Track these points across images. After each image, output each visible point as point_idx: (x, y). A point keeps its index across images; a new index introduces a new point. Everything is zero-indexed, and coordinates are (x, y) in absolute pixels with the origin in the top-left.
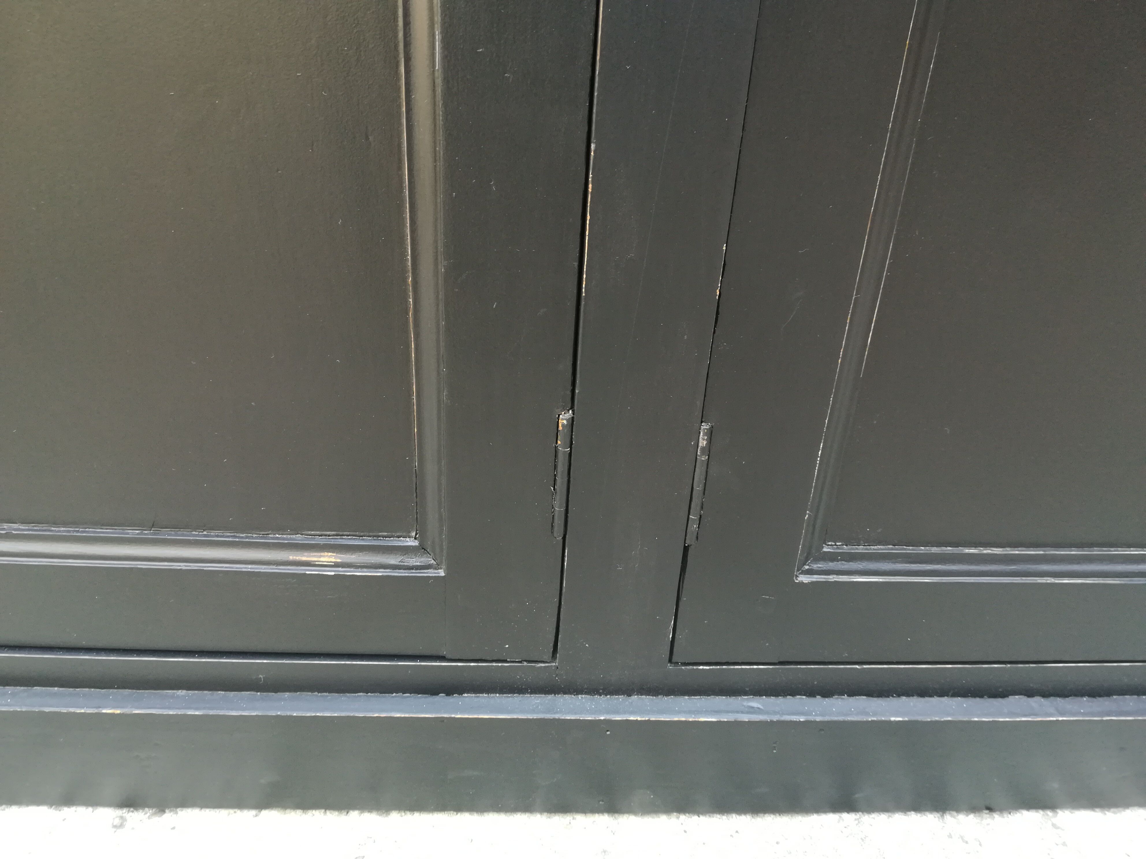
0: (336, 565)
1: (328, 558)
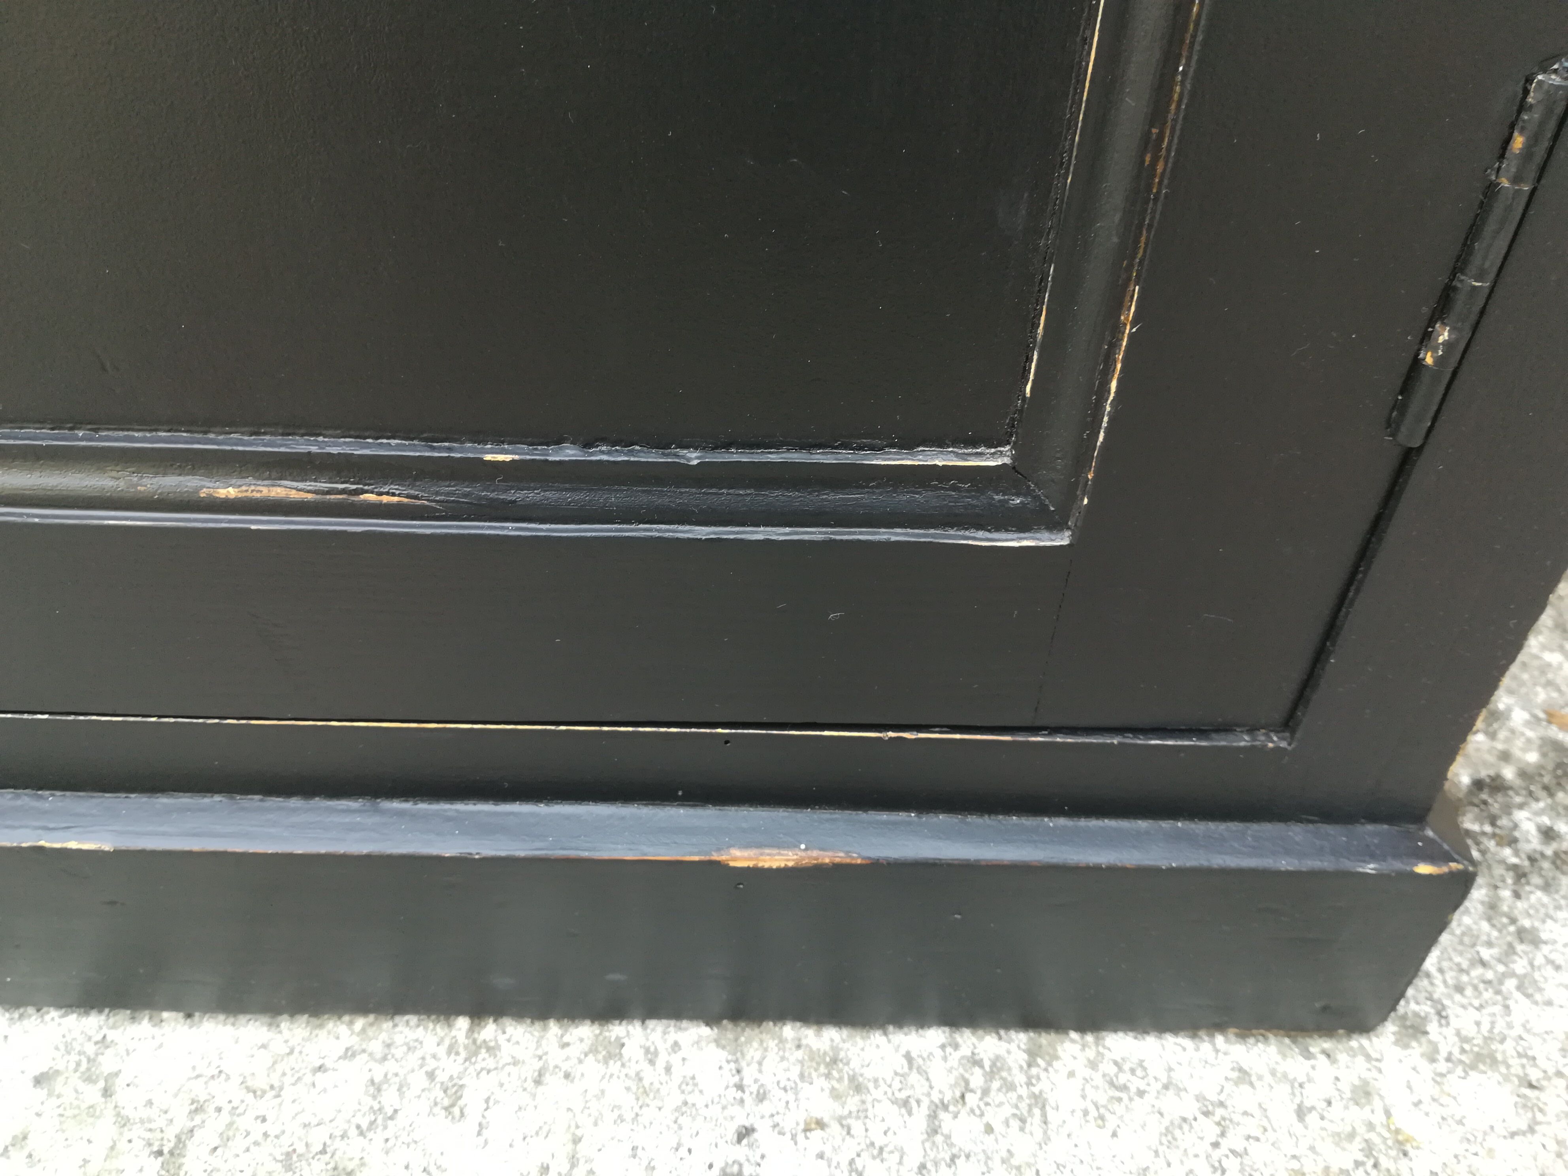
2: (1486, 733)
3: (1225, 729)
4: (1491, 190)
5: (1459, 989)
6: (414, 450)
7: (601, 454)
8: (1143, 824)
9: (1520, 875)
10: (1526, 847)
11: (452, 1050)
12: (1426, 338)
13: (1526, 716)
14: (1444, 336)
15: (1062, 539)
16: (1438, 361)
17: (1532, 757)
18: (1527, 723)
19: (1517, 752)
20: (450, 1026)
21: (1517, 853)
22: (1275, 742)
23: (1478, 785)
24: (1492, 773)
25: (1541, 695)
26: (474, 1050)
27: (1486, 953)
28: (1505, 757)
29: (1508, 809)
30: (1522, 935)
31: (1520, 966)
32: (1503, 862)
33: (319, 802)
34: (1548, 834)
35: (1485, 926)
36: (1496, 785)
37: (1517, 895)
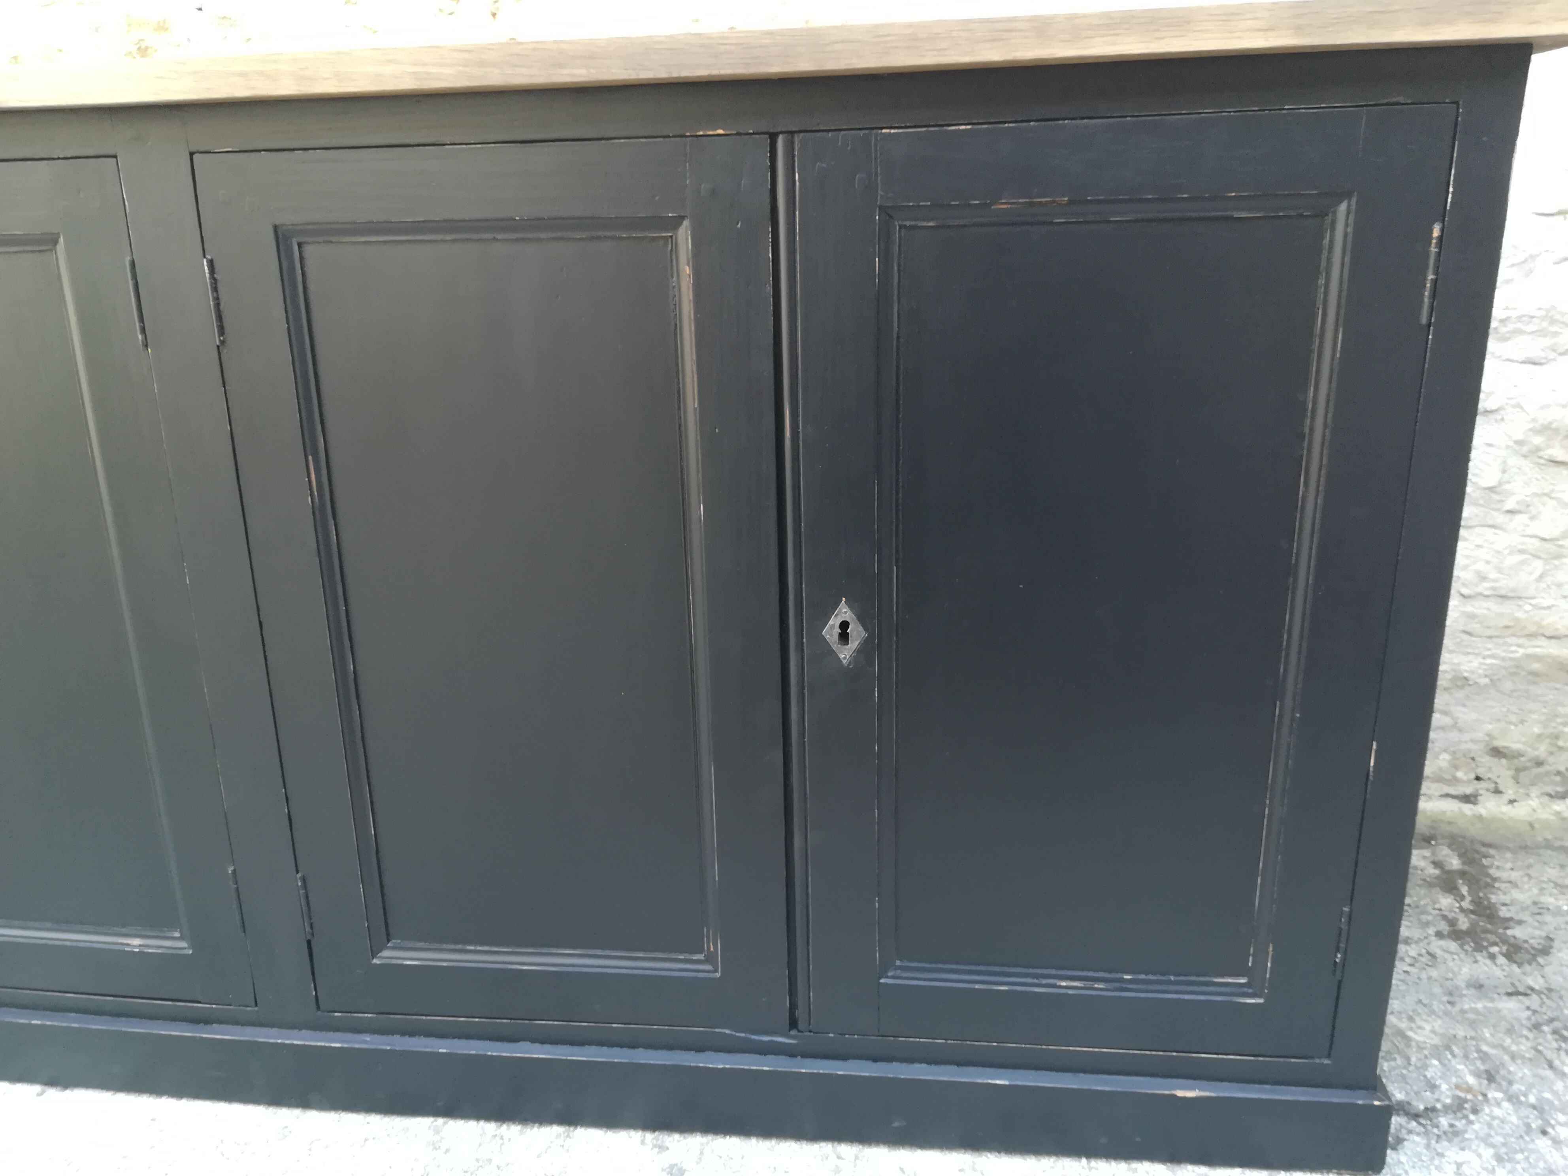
0: (140, 946)
1: (136, 942)
2: (1430, 1092)
3: (1312, 1057)
4: (1341, 929)
5: (1414, 1167)
6: (1107, 975)
7: (1151, 977)
8: (1293, 1088)
9: (1439, 1137)
10: (1442, 1129)
11: (1083, 1168)
12: (1336, 956)
13: (1447, 1087)
14: (1339, 956)
15: (1261, 1001)
16: (1341, 960)
17: (1448, 1101)
18: (1447, 1090)
19: (1442, 1098)
20: (1080, 1162)
21: (1439, 1130)
22: (1326, 1061)
23: (1426, 1109)
24: (1432, 1105)
25: (1454, 1080)
26: (1090, 1169)
27: (1424, 1158)
28: (1438, 1100)
29: (1437, 1117)
30: (1438, 1154)
31: (1436, 1162)
32: (1434, 1133)
33: (1060, 1073)
34: (1451, 1126)
35: (1425, 1151)
36: (1434, 1109)
37: (1437, 1142)
